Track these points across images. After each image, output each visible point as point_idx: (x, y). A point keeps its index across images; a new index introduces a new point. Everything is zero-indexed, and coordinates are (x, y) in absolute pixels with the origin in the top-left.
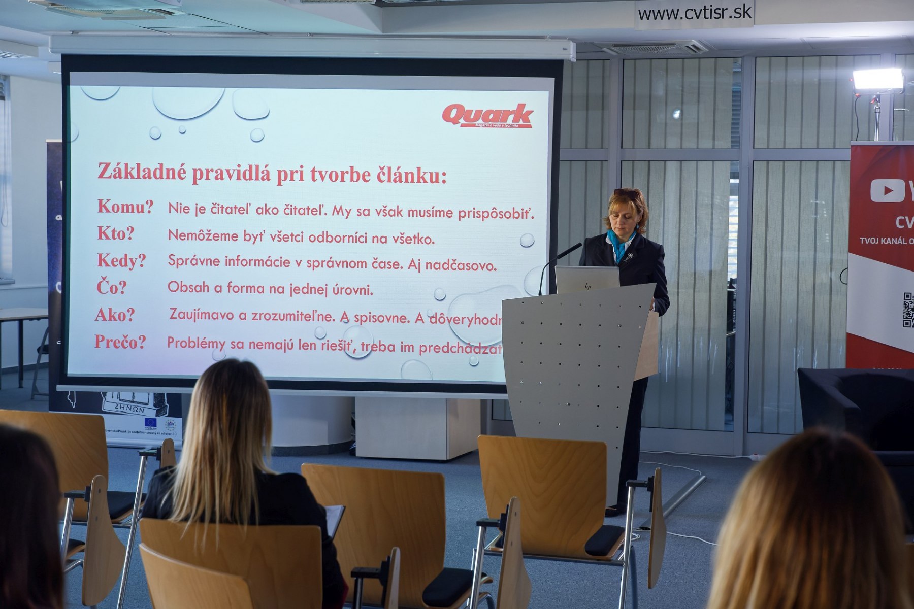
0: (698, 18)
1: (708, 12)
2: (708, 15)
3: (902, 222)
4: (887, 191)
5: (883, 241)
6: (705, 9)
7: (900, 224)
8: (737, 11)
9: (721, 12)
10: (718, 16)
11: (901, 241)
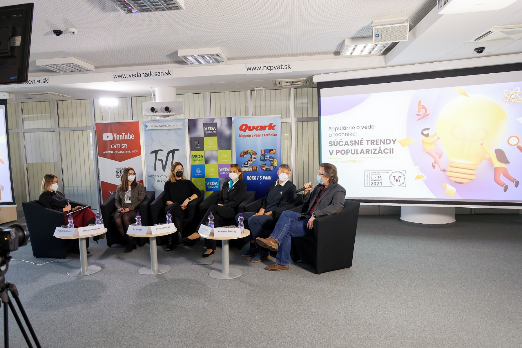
0: (32, 83)
1: (35, 81)
2: (35, 82)
3: (113, 146)
4: (108, 137)
5: (108, 152)
6: (34, 80)
7: (112, 147)
8: (44, 80)
9: (39, 81)
10: (38, 82)
11: (113, 152)
